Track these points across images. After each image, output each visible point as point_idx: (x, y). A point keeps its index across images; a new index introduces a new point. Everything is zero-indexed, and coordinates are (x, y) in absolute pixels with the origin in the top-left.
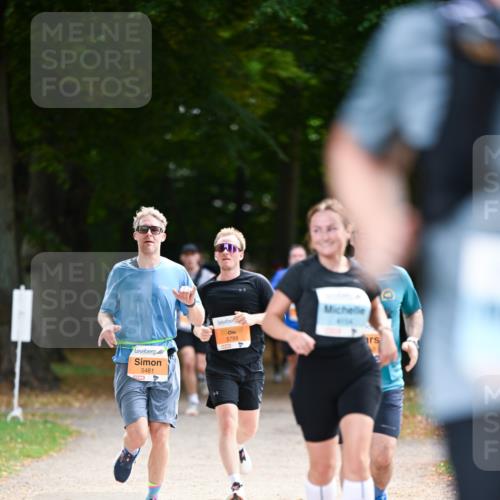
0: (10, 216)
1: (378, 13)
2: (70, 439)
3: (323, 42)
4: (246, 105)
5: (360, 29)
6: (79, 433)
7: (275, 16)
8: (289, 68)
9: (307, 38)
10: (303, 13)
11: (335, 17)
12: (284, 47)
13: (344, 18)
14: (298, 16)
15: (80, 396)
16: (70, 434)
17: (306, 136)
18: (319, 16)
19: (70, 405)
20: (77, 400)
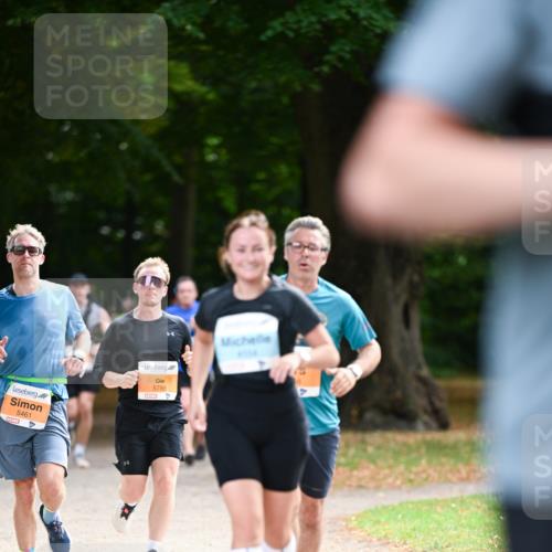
1: (281, 20)
3: (221, 53)
4: (137, 122)
5: (263, 38)
8: (185, 81)
9: (204, 48)
10: (199, 20)
11: (235, 25)
12: (179, 58)
13: (246, 26)
14: (194, 24)
17: (202, 156)
18: (217, 24)
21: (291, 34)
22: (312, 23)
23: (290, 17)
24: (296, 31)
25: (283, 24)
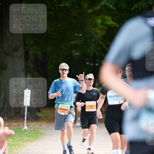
0: (23, 67)
1: (137, 4)
2: (42, 136)
3: (120, 13)
4: (97, 33)
5: (132, 9)
6: (45, 134)
7: (105, 6)
8: (110, 21)
9: (115, 12)
10: (114, 4)
11: (124, 6)
12: (108, 15)
13: (127, 6)
14: (112, 5)
15: (45, 123)
16: (42, 134)
18: (119, 6)
19: (42, 125)
20: (44, 124)
21: (140, 8)
22: (145, 5)
23: (139, 4)
24: (141, 8)
25: (137, 6)
